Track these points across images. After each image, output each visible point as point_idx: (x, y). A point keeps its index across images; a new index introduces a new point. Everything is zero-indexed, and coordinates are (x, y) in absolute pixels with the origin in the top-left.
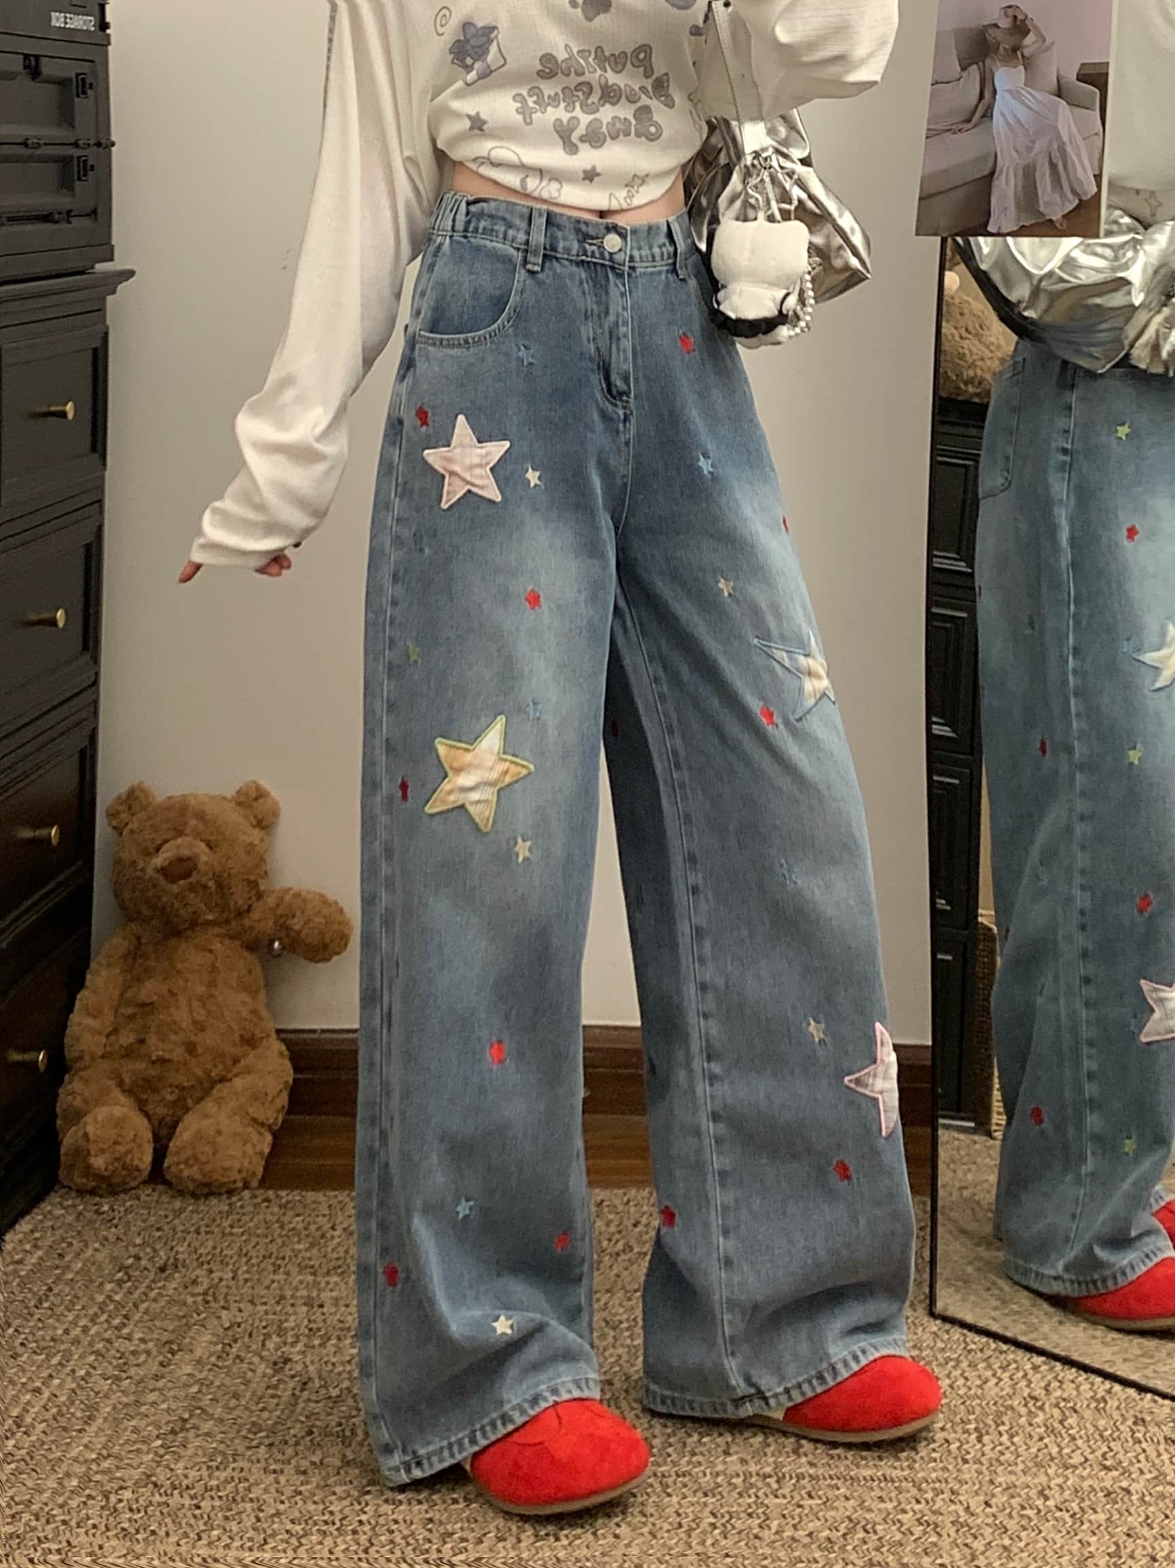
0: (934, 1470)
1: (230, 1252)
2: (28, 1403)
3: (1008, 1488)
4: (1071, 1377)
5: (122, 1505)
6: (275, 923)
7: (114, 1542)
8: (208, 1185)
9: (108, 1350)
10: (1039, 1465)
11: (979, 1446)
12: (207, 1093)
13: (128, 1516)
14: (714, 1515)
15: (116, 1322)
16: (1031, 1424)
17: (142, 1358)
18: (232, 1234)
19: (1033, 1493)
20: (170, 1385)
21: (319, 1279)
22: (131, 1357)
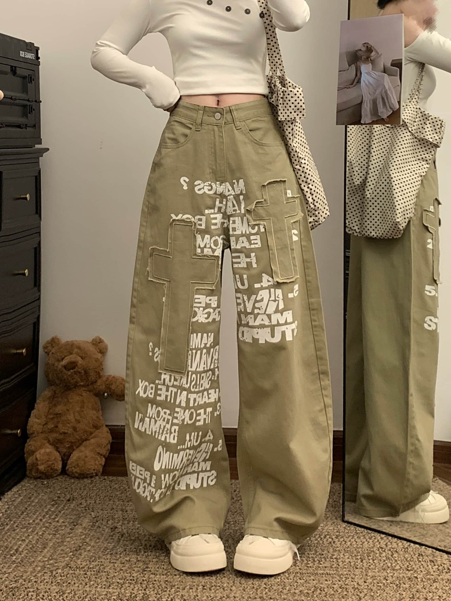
0: (345, 571)
1: (92, 495)
2: (21, 544)
3: (373, 577)
4: (395, 541)
5: (57, 574)
6: (105, 386)
7: (55, 587)
8: (83, 474)
9: (50, 526)
10: (384, 570)
11: (361, 563)
12: (80, 444)
13: (60, 578)
14: (265, 584)
15: (53, 517)
16: (380, 556)
17: (63, 528)
18: (92, 489)
19: (382, 578)
20: (74, 535)
21: (125, 503)
22: (59, 528)
